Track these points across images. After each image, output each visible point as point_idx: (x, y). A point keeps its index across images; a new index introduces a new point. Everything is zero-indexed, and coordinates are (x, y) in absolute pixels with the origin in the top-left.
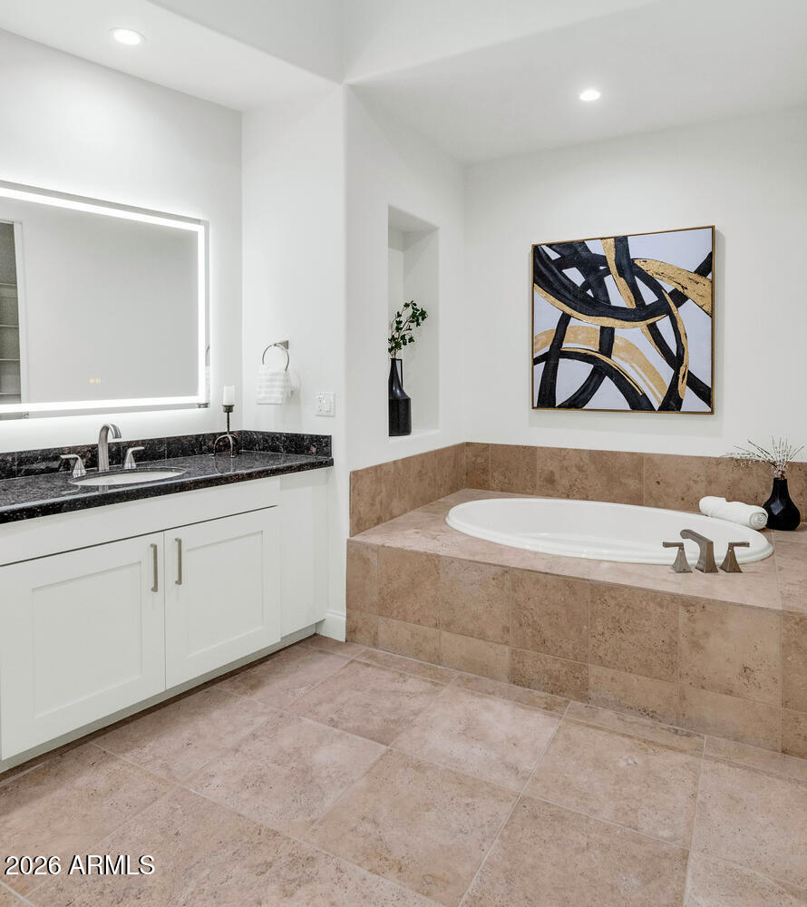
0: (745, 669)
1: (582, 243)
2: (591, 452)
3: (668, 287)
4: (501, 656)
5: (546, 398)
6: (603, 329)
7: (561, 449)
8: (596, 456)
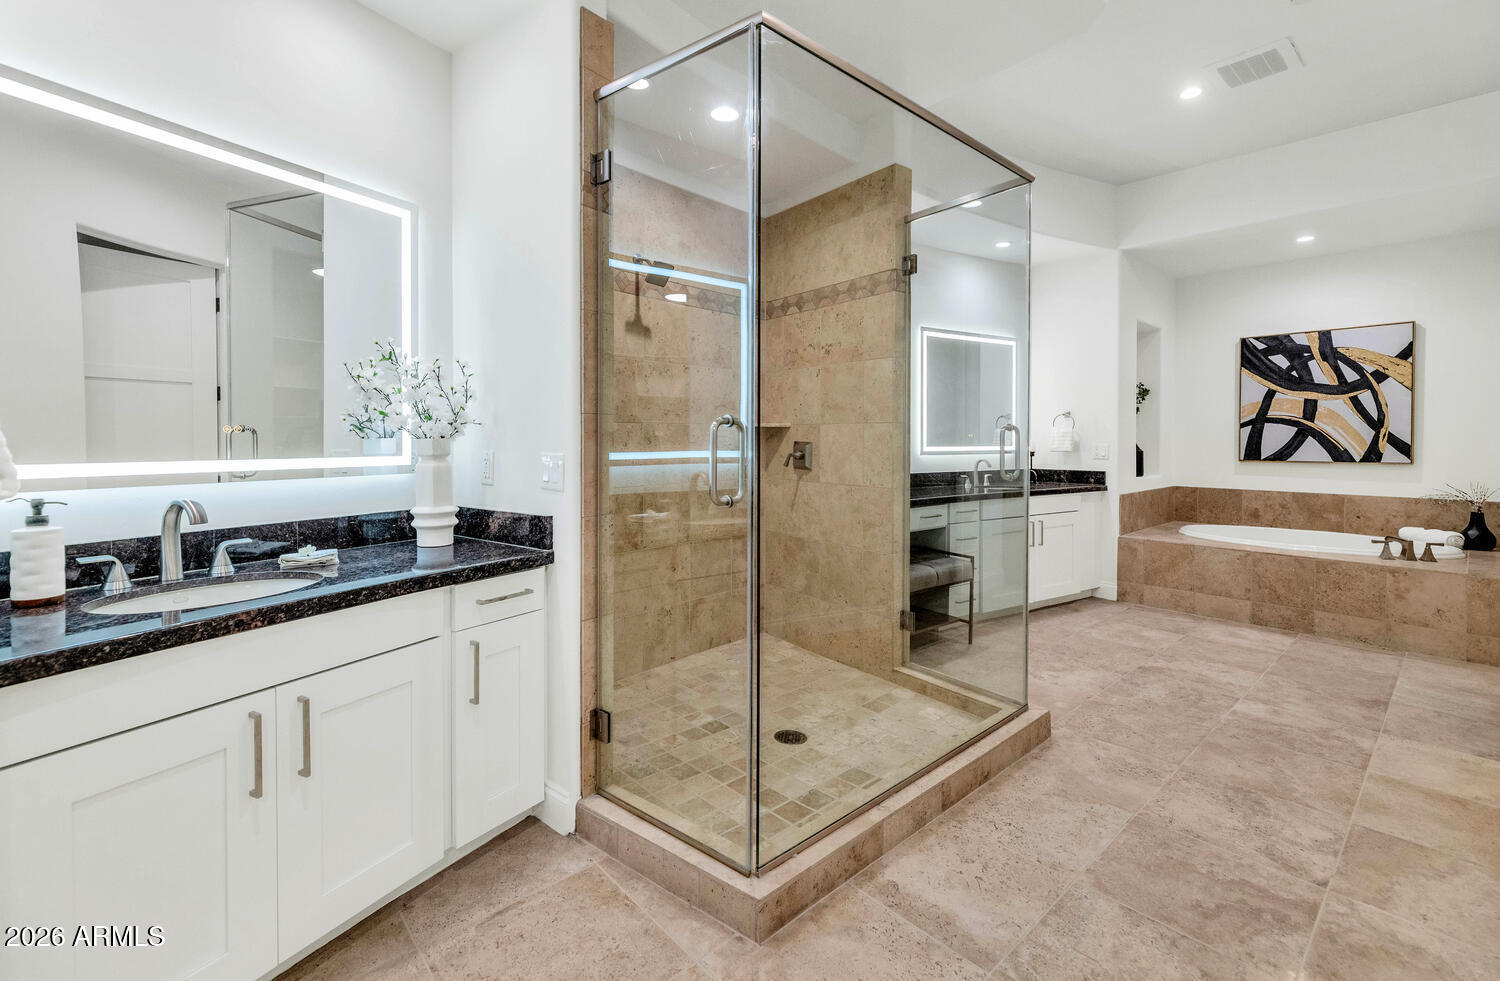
0: (1439, 611)
1: (1288, 336)
2: (1294, 495)
3: (1369, 368)
4: (1246, 607)
5: (1252, 452)
6: (1306, 401)
7: (1265, 492)
8: (1297, 497)
